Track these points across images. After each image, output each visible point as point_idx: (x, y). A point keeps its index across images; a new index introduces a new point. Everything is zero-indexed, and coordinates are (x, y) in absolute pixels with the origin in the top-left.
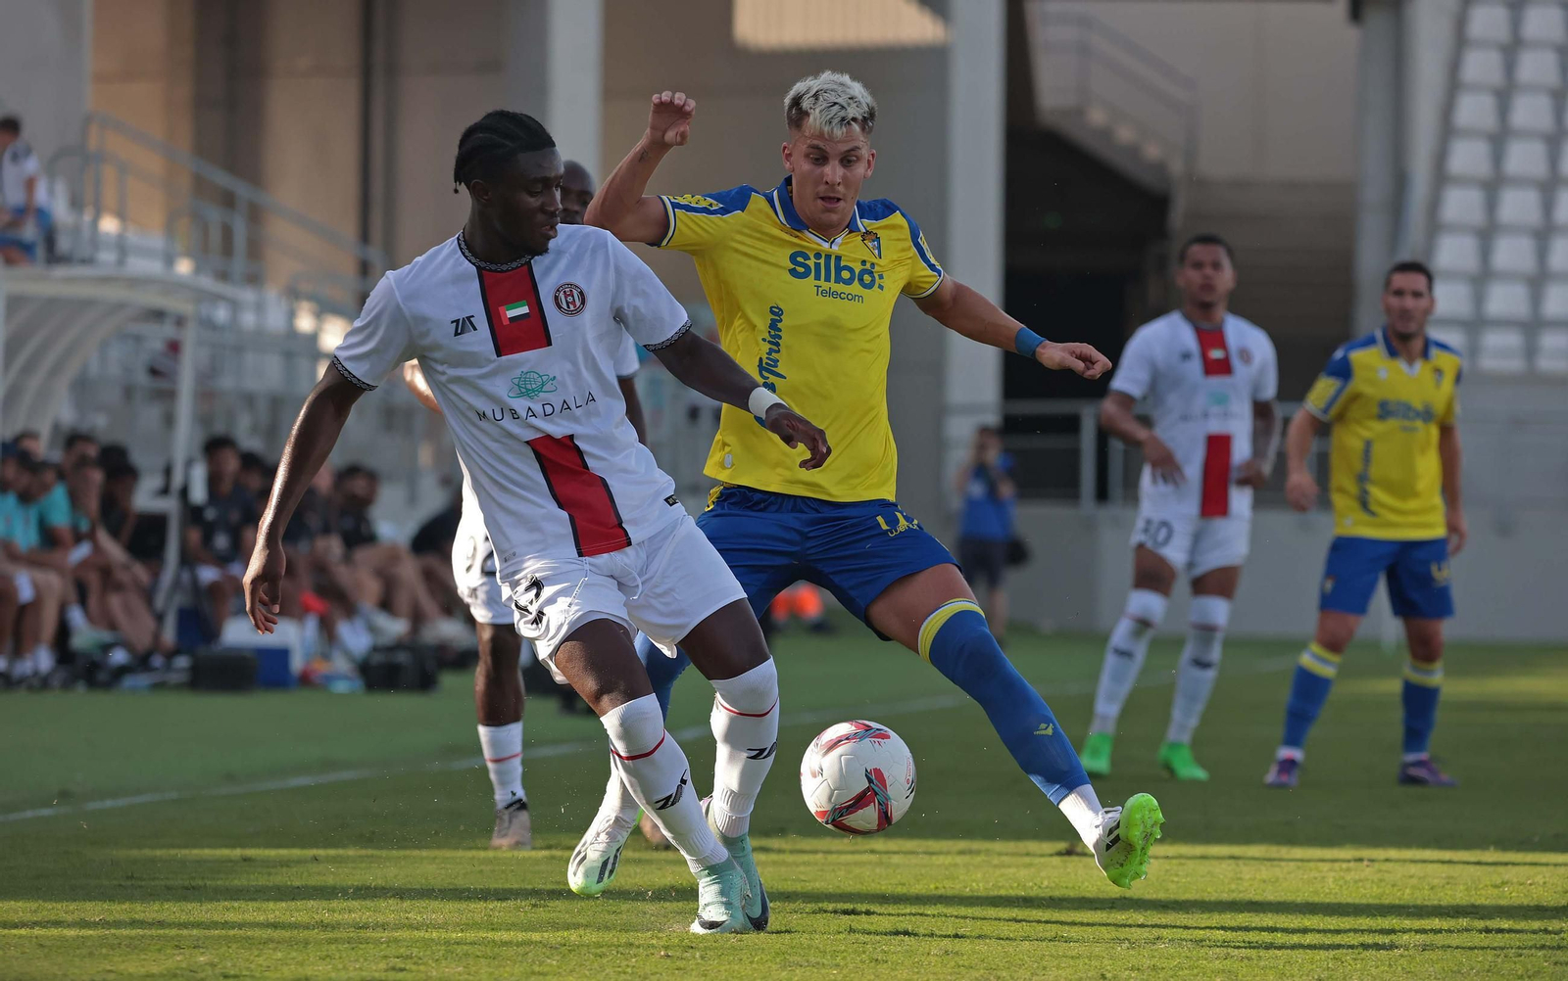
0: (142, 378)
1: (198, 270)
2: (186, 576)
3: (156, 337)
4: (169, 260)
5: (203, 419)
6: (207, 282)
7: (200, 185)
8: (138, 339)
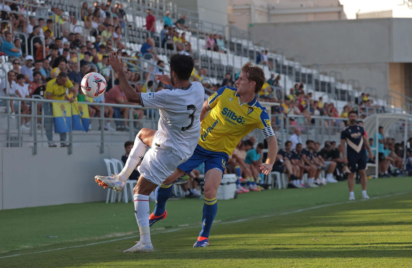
0: (399, 129)
1: (406, 112)
2: (407, 160)
3: (401, 123)
4: (402, 111)
5: (409, 135)
6: (408, 114)
7: (406, 100)
8: (398, 124)
